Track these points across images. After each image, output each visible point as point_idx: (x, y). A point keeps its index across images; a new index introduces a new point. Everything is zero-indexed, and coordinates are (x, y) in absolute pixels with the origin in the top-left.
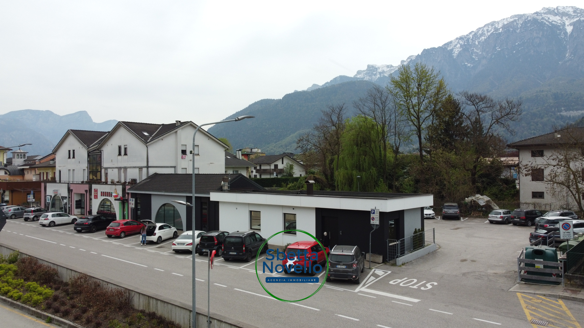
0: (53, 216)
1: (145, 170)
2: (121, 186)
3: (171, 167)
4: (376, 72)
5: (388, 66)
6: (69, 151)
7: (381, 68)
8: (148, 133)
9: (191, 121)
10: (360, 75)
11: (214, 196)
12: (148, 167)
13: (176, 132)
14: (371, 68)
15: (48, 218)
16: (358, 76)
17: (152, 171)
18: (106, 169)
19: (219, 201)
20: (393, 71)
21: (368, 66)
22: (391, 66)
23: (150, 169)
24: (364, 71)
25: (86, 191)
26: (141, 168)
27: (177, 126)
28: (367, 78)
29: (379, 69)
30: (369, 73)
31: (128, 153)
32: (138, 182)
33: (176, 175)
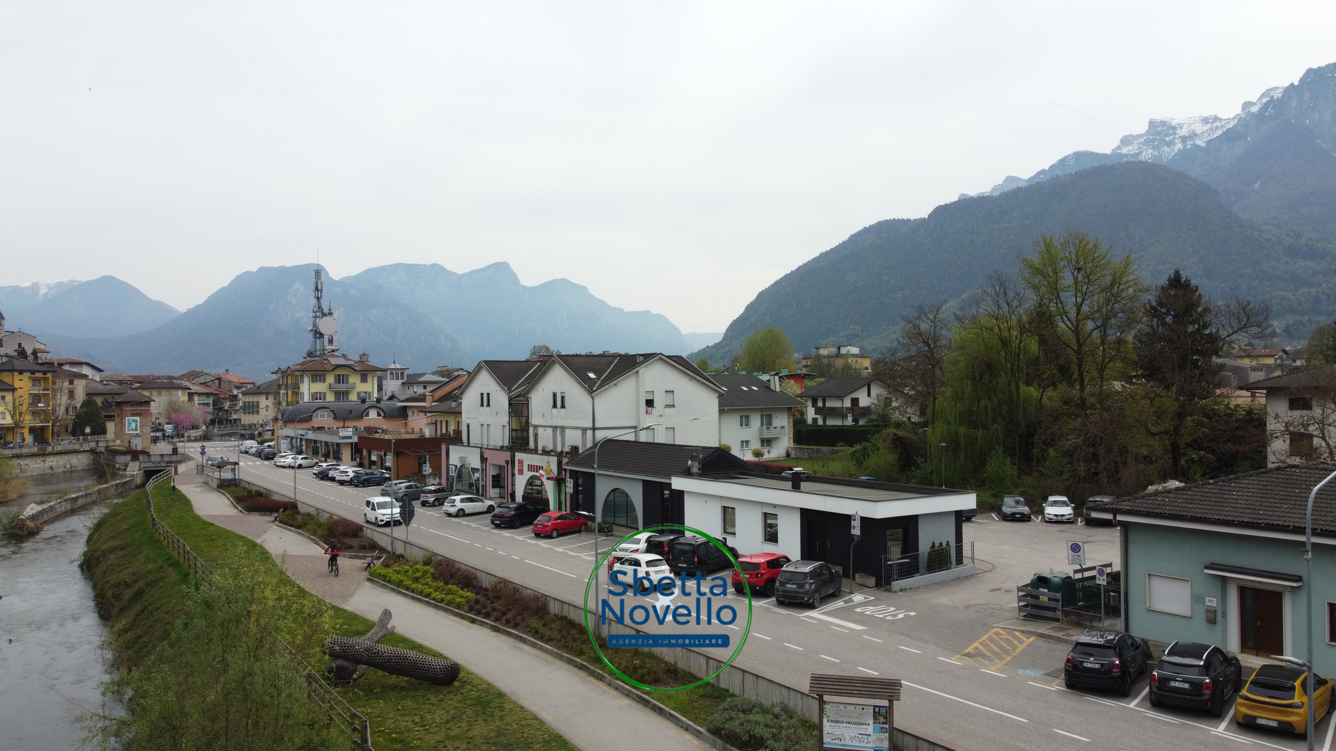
0: (462, 501)
1: (590, 433)
2: (556, 458)
3: (630, 427)
4: (1171, 137)
5: (1205, 120)
6: (482, 394)
7: (1186, 126)
8: (595, 374)
9: (660, 353)
10: (1130, 148)
11: (678, 483)
12: (594, 429)
13: (637, 372)
14: (1159, 126)
15: (455, 504)
16: (1124, 151)
17: (601, 435)
18: (536, 427)
19: (683, 491)
20: (1221, 132)
21: (1149, 123)
22: (1216, 119)
23: (597, 432)
24: (1139, 136)
25: (507, 462)
26: (584, 430)
27: (639, 363)
28: (1147, 155)
29: (1181, 128)
30: (1153, 141)
31: (567, 404)
32: (581, 451)
33: (636, 443)
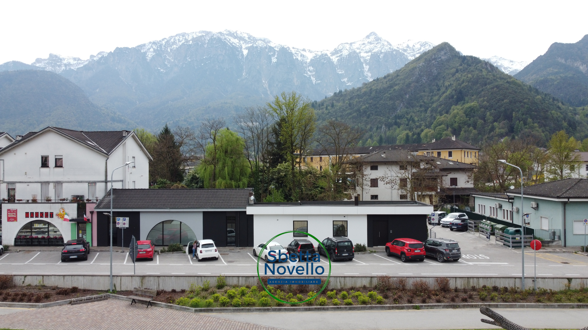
4: (60, 63)
5: (75, 59)
7: (66, 60)
10: (40, 64)
14: (54, 57)
16: (38, 65)
20: (82, 66)
21: (50, 55)
22: (79, 59)
24: (45, 60)
28: (49, 69)
29: (64, 60)
30: (51, 63)
